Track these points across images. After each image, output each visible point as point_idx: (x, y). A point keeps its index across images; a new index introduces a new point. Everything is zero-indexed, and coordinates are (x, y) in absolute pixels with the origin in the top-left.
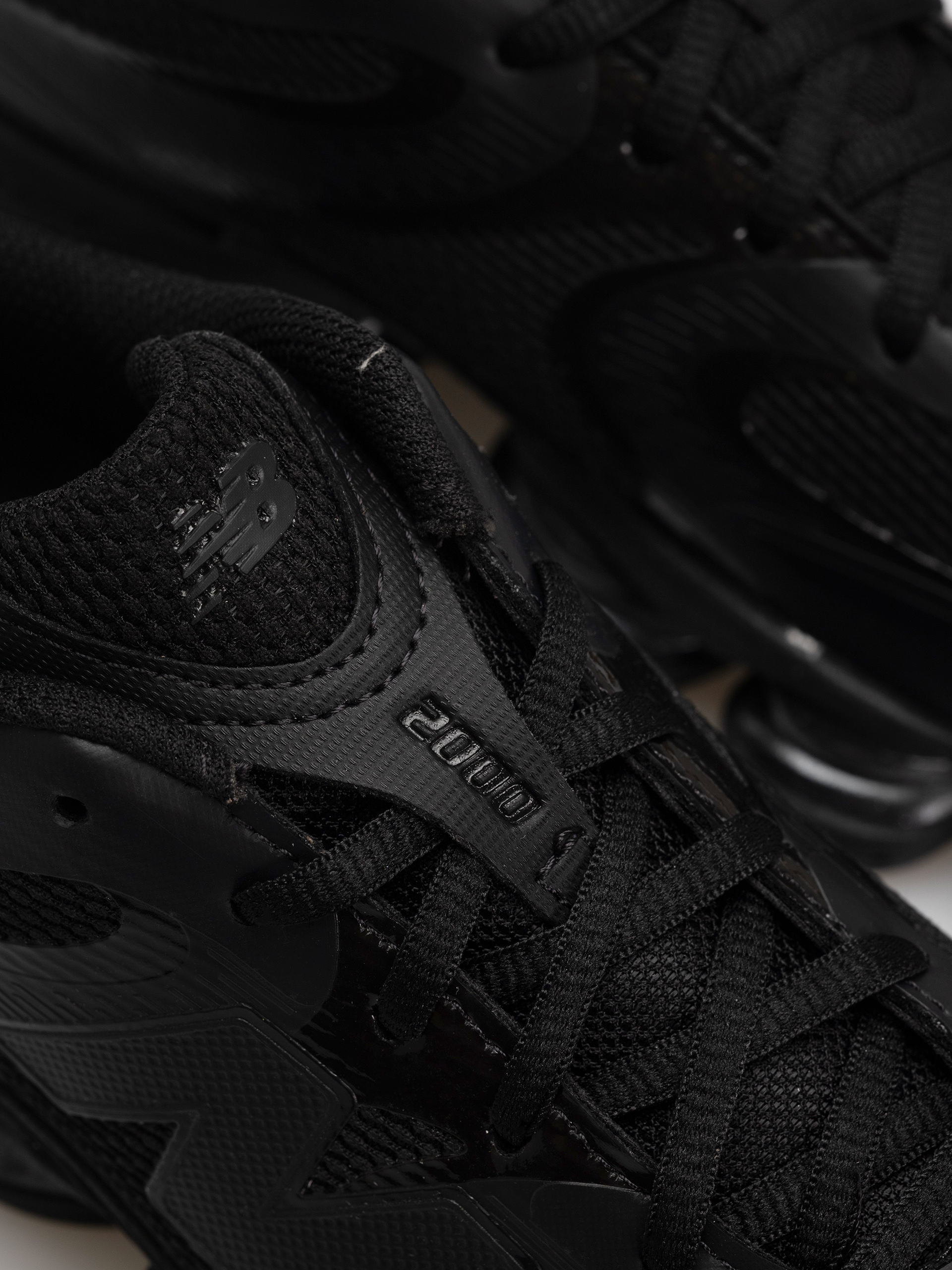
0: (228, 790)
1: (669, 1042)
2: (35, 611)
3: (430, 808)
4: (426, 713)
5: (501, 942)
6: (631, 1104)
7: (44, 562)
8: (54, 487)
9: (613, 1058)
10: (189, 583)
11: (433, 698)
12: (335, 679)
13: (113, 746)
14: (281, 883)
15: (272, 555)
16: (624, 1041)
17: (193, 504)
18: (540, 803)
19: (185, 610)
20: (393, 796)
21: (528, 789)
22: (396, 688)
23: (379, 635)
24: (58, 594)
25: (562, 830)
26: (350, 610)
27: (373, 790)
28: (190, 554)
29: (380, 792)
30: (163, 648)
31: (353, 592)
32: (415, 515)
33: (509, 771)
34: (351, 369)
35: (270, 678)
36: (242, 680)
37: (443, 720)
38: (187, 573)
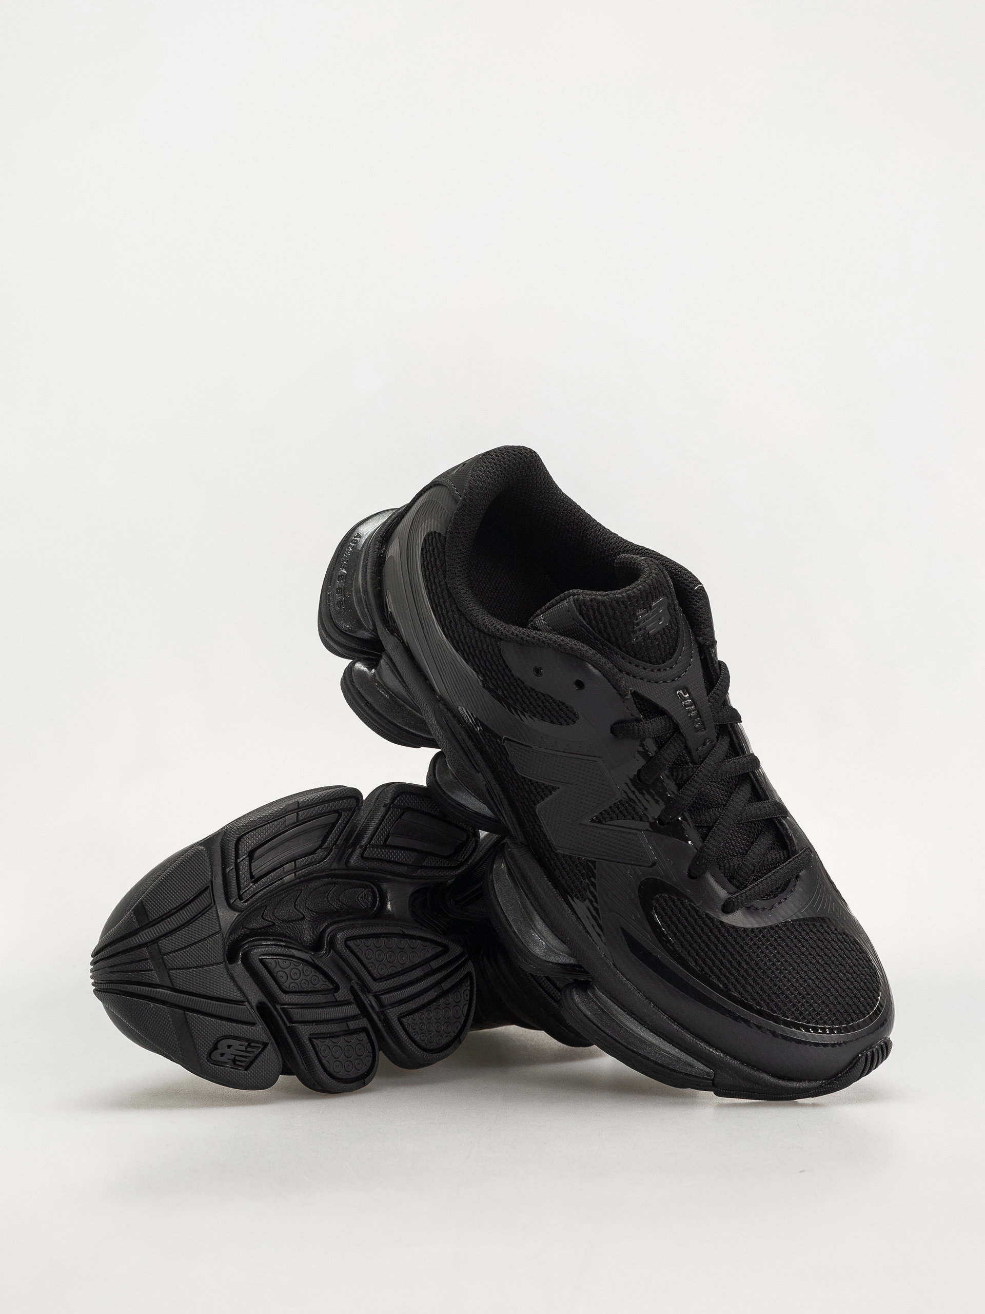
0: (627, 694)
1: (715, 810)
2: (588, 624)
3: (678, 719)
4: (683, 692)
5: (680, 765)
6: (700, 823)
7: (596, 612)
8: (606, 591)
9: (698, 809)
10: (634, 632)
11: (687, 689)
12: (663, 674)
13: (600, 671)
14: (631, 725)
15: (658, 633)
16: (703, 805)
17: (643, 610)
18: (705, 729)
19: (631, 639)
20: (668, 712)
21: (703, 723)
22: (679, 682)
23: (678, 665)
24: (597, 622)
25: (708, 739)
26: (672, 655)
27: (664, 708)
28: (638, 624)
29: (665, 710)
30: (619, 648)
31: (675, 650)
32: (696, 635)
33: (700, 717)
34: (692, 589)
35: (646, 667)
36: (638, 664)
37: (687, 695)
38: (635, 629)
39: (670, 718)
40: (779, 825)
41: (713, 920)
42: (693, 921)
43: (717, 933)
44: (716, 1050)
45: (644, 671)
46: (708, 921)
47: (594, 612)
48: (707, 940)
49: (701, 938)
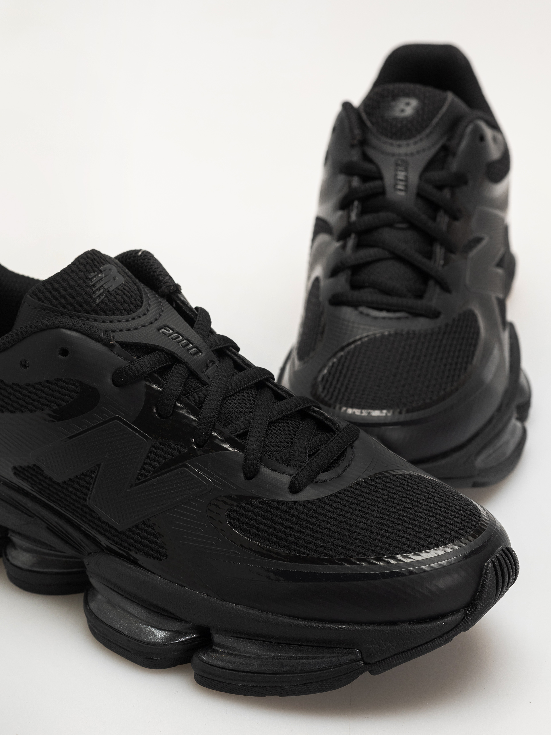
4: (166, 330)
10: (94, 294)
12: (139, 321)
14: (129, 369)
18: (201, 352)
19: (94, 301)
21: (198, 349)
22: (157, 323)
23: (150, 312)
24: (57, 299)
26: (141, 305)
31: (142, 301)
32: (160, 290)
33: (192, 343)
34: (138, 256)
35: (120, 319)
36: (112, 320)
37: (171, 331)
38: (94, 290)
39: (162, 350)
40: (314, 414)
41: (287, 505)
42: (269, 515)
43: (296, 513)
44: (349, 625)
45: (120, 323)
46: (282, 507)
47: (50, 292)
48: (289, 524)
49: (283, 525)
